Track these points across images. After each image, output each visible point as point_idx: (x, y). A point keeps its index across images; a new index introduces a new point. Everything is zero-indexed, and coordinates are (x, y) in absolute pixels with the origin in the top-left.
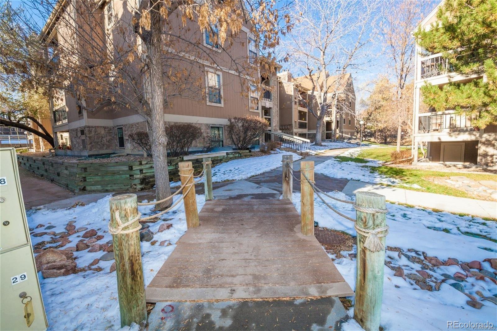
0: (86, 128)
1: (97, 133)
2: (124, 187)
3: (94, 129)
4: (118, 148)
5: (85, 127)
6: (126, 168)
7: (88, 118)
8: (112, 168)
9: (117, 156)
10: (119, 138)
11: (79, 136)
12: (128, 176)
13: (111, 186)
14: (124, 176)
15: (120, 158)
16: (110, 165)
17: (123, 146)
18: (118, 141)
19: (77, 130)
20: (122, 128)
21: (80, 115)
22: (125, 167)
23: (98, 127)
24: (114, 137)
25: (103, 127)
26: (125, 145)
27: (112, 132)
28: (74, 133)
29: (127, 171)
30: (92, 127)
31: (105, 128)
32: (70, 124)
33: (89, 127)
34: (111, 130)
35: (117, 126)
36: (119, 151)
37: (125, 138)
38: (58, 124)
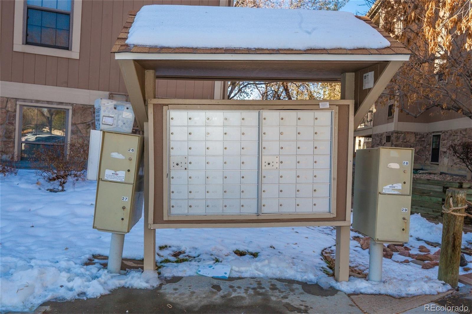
0: (395, 134)
1: (405, 141)
2: (433, 213)
3: (403, 135)
4: (429, 162)
5: (392, 133)
6: (439, 189)
7: (398, 121)
8: (421, 185)
9: (428, 173)
10: (433, 149)
11: (383, 143)
12: (440, 199)
13: (417, 208)
14: (434, 199)
15: (432, 176)
16: (419, 182)
17: (437, 161)
18: (431, 153)
19: (382, 135)
20: (440, 135)
21: (390, 117)
22: (439, 187)
23: (408, 133)
24: (425, 147)
25: (415, 133)
26: (440, 160)
27: (424, 141)
28: (377, 138)
29: (440, 192)
30: (402, 133)
31: (416, 134)
32: (375, 127)
33: (397, 132)
34: (423, 138)
35: (433, 132)
36: (429, 168)
37: (442, 149)
38: (359, 127)
